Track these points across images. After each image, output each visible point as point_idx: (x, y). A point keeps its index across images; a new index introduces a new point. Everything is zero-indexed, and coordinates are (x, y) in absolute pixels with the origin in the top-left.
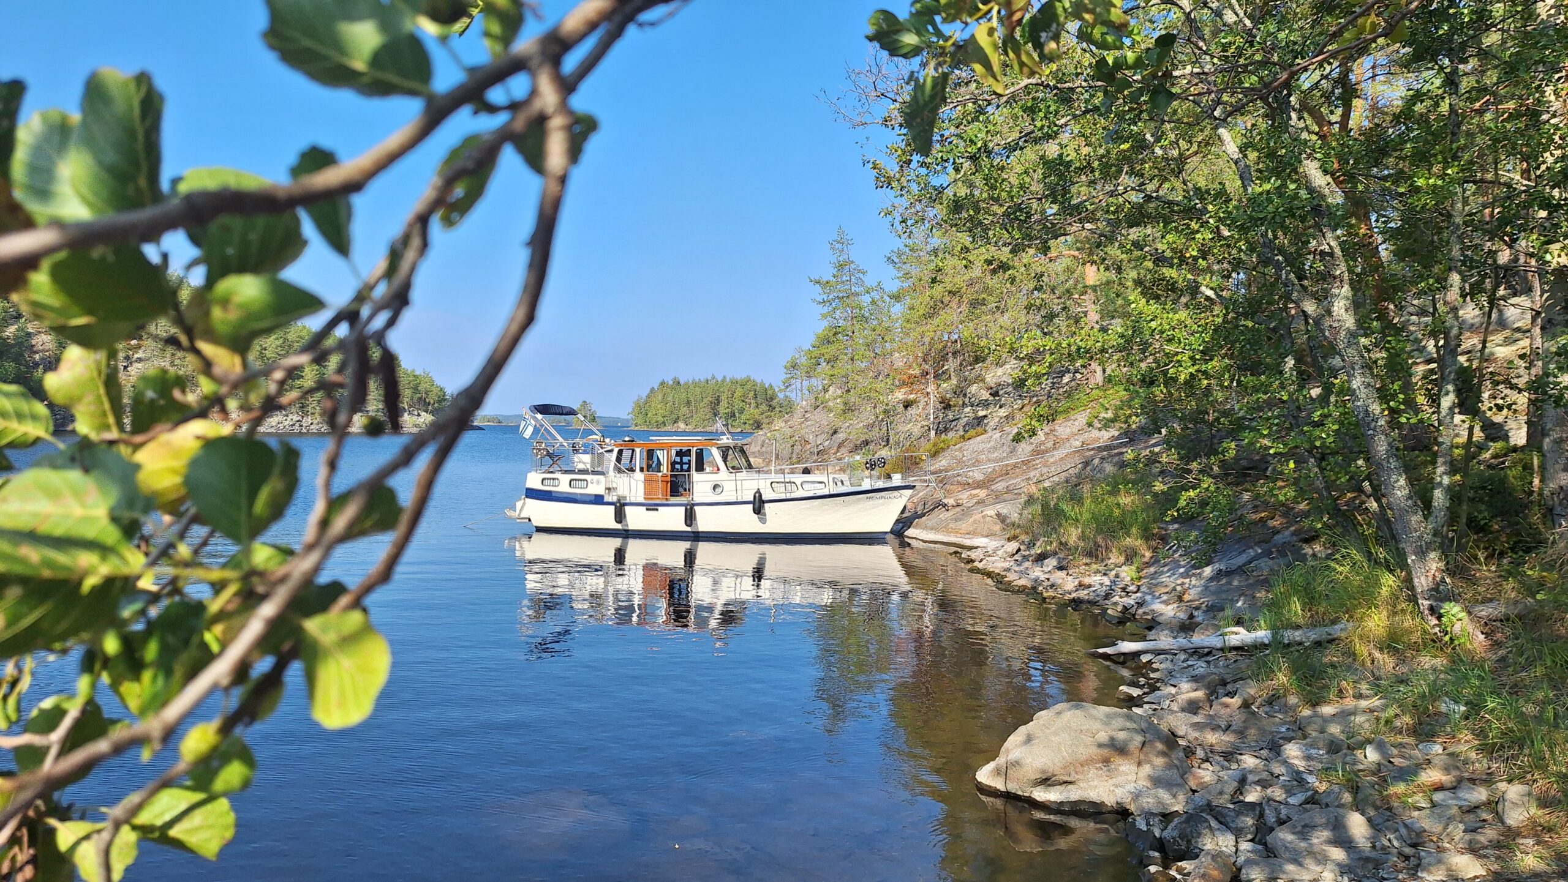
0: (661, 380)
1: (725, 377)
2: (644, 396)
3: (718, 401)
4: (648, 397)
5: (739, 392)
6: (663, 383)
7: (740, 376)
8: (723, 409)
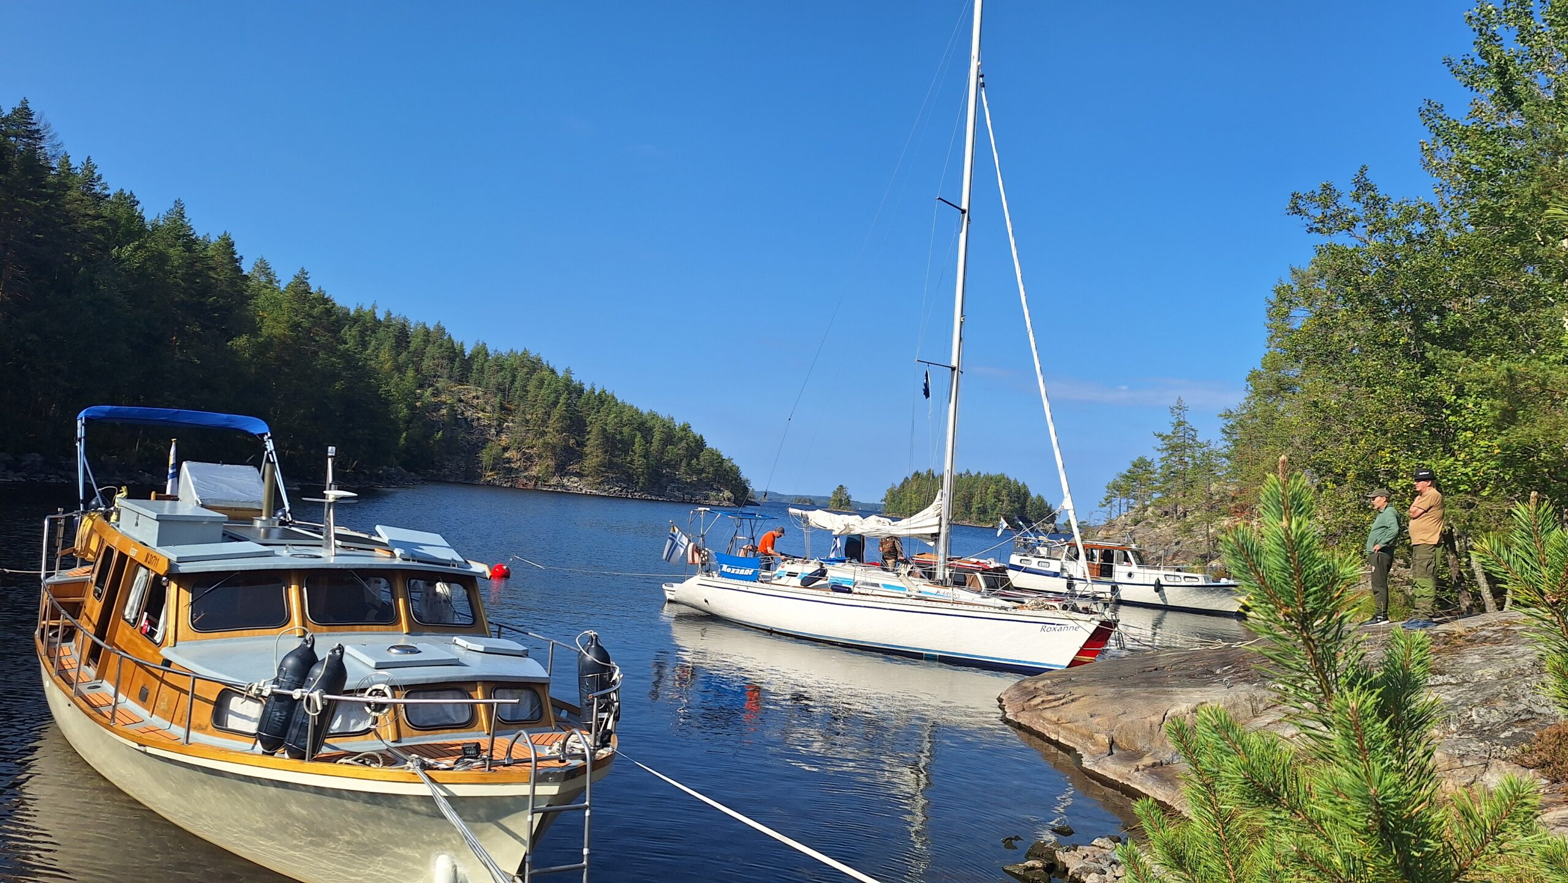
0: (915, 471)
1: (979, 473)
2: (898, 485)
3: (972, 496)
4: (903, 486)
5: (992, 488)
6: (917, 474)
7: (994, 472)
8: (975, 505)
